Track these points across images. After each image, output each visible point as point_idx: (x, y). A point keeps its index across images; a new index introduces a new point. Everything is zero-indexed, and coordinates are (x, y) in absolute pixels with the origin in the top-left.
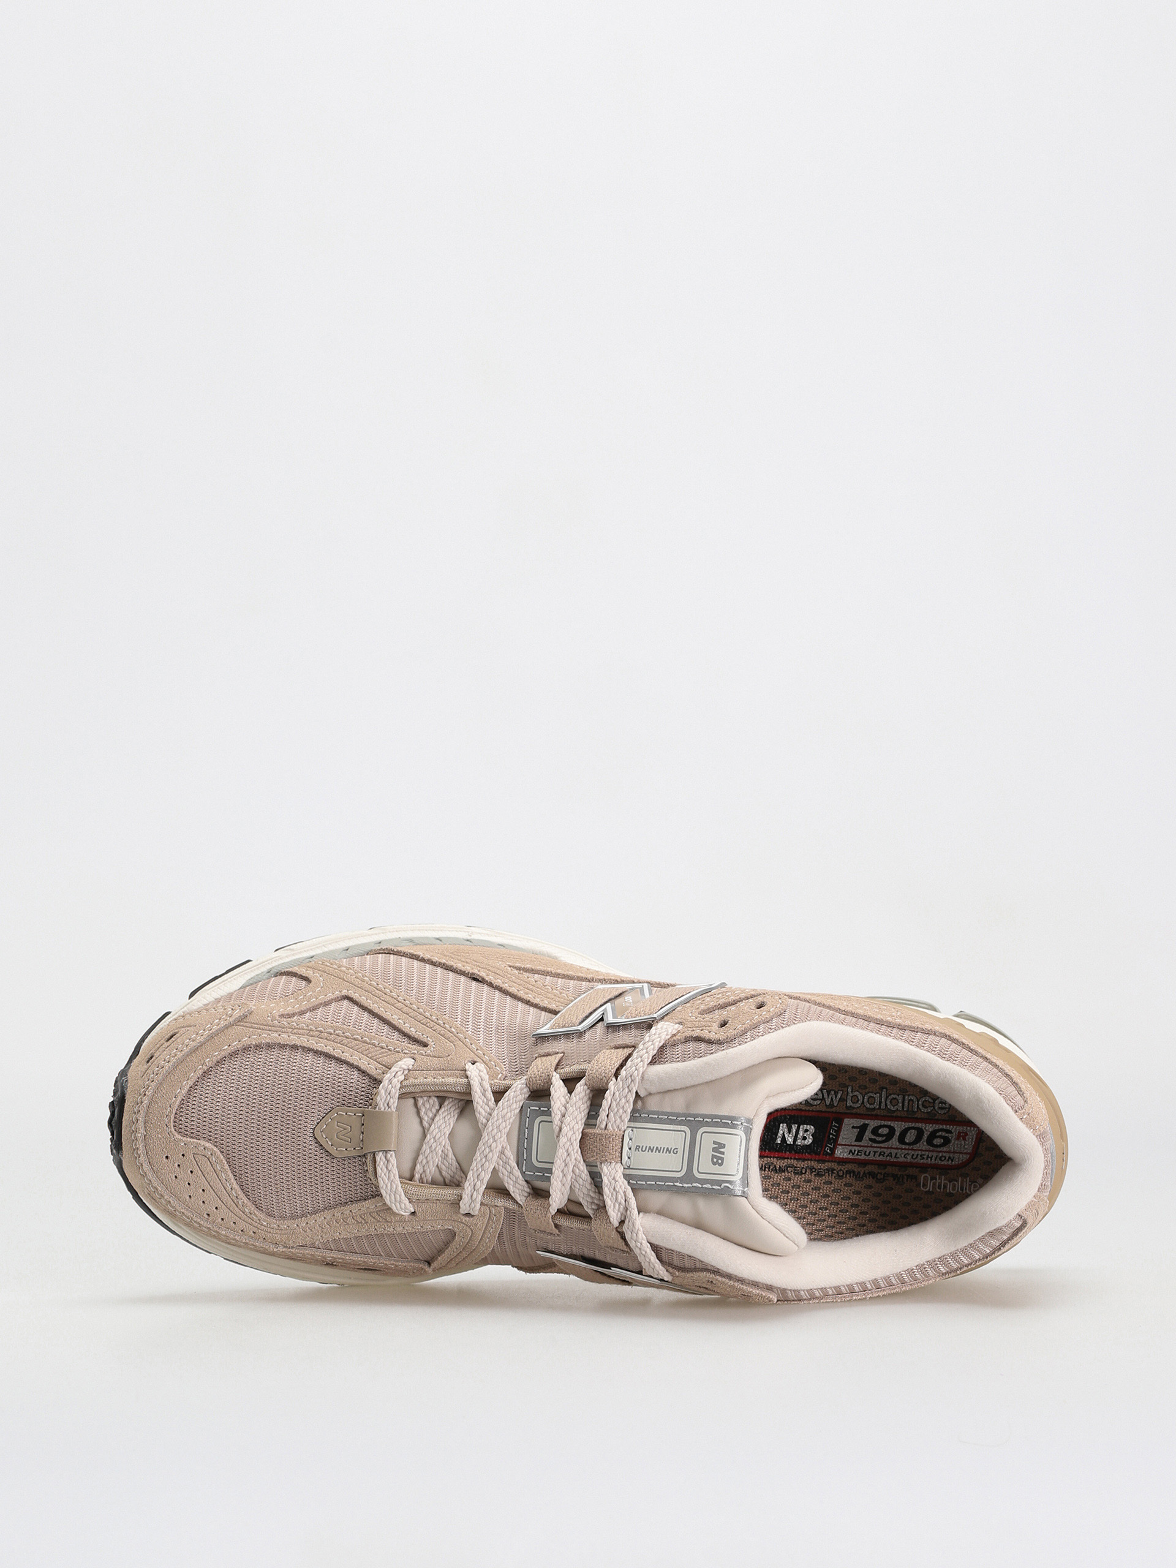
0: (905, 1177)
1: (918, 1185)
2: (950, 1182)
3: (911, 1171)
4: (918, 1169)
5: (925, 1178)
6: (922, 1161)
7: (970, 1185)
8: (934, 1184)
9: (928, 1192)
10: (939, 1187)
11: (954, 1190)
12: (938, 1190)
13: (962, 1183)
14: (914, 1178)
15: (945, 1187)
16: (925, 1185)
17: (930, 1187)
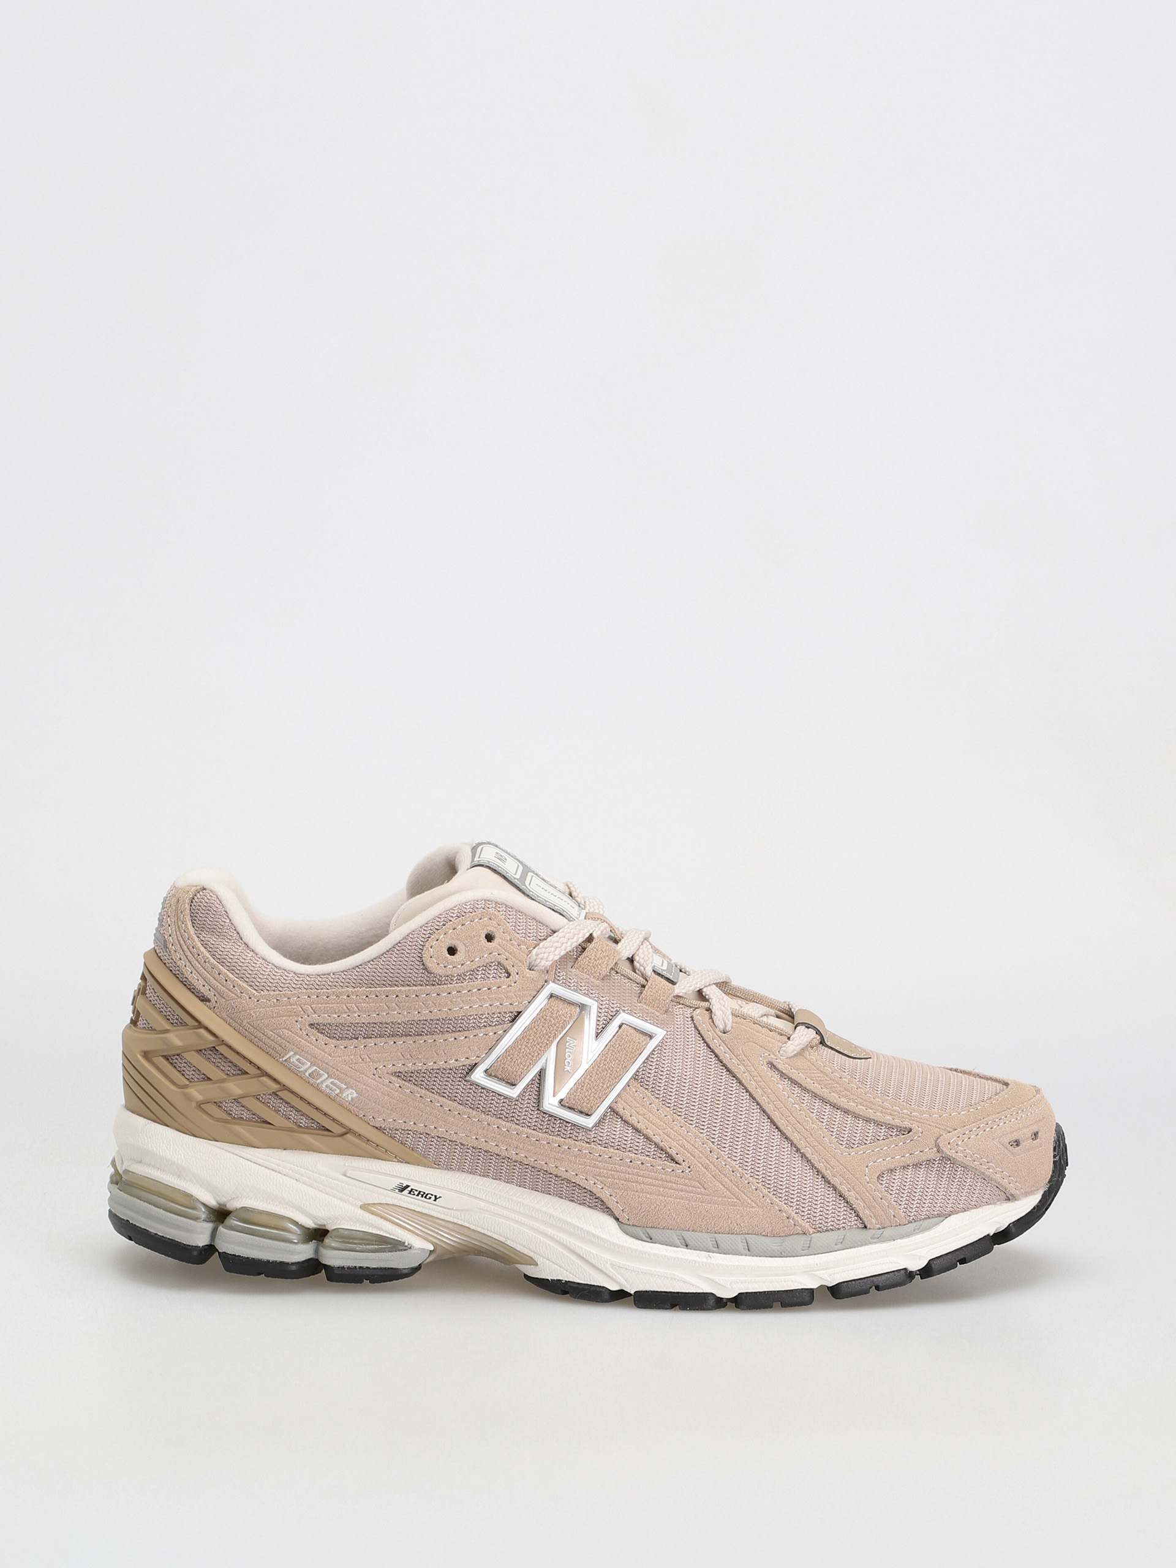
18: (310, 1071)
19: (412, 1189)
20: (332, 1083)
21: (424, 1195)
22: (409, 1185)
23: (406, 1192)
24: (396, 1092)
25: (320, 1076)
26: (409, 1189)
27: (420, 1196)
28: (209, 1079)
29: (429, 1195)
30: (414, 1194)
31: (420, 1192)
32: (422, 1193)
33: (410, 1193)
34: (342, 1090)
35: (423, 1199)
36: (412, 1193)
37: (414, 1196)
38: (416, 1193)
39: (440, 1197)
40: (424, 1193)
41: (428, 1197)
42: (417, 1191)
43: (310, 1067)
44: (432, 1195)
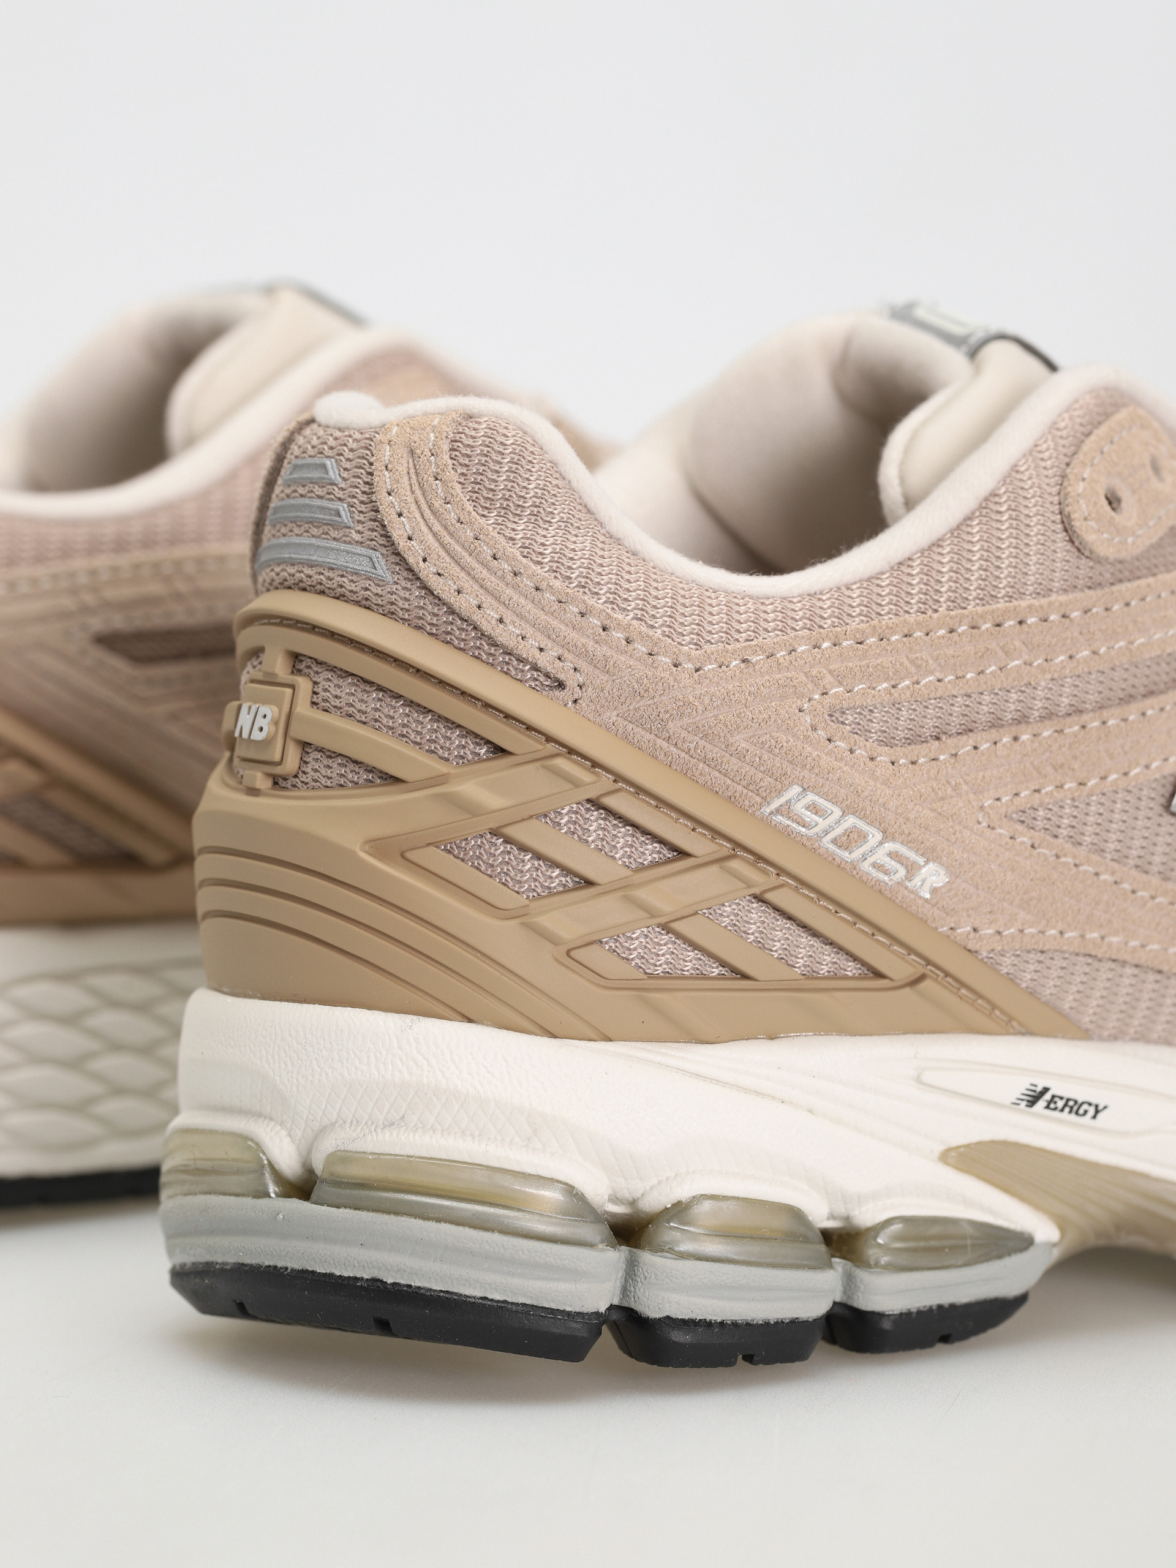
18: (839, 831)
19: (1053, 1097)
20: (890, 855)
21: (1074, 1107)
22: (1047, 1085)
23: (1042, 1103)
24: (1027, 858)
25: (863, 837)
26: (1048, 1096)
27: (1067, 1109)
28: (589, 883)
29: (1085, 1107)
30: (1055, 1109)
31: (1068, 1100)
32: (1071, 1103)
33: (1048, 1107)
34: (912, 869)
35: (1073, 1116)
36: (1052, 1106)
37: (1056, 1114)
38: (1060, 1104)
39: (1105, 1107)
40: (1076, 1102)
41: (1081, 1111)
42: (1061, 1098)
43: (838, 822)
44: (1090, 1104)
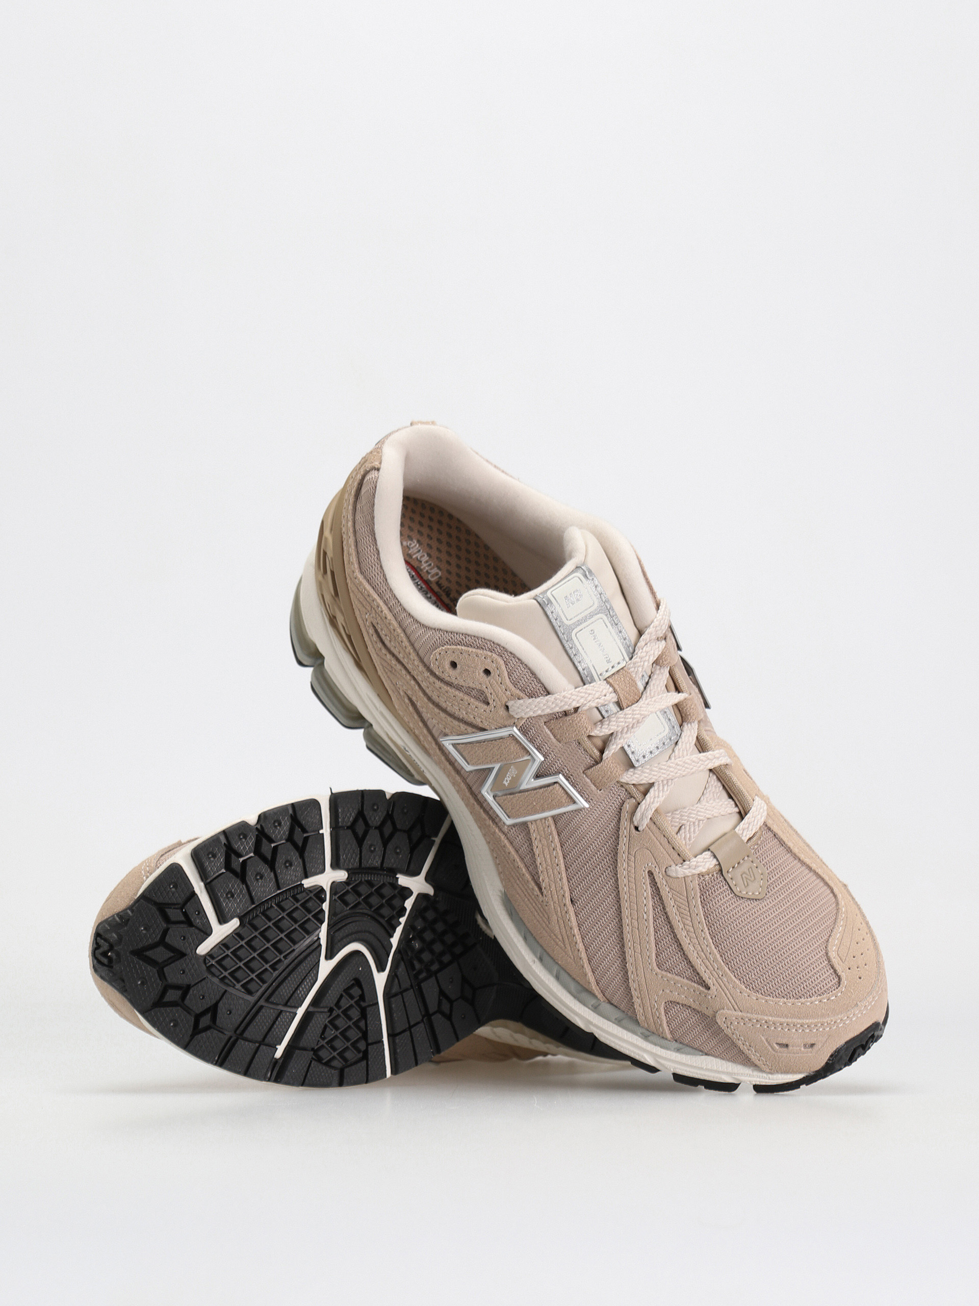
0: (442, 589)
1: (440, 578)
2: (421, 562)
3: (436, 588)
4: (431, 585)
5: (433, 576)
6: (424, 586)
7: (412, 548)
8: (431, 569)
9: (439, 568)
10: (430, 565)
11: (424, 556)
12: (432, 564)
13: (415, 554)
14: (438, 583)
15: (427, 562)
16: (437, 574)
17: (435, 570)
